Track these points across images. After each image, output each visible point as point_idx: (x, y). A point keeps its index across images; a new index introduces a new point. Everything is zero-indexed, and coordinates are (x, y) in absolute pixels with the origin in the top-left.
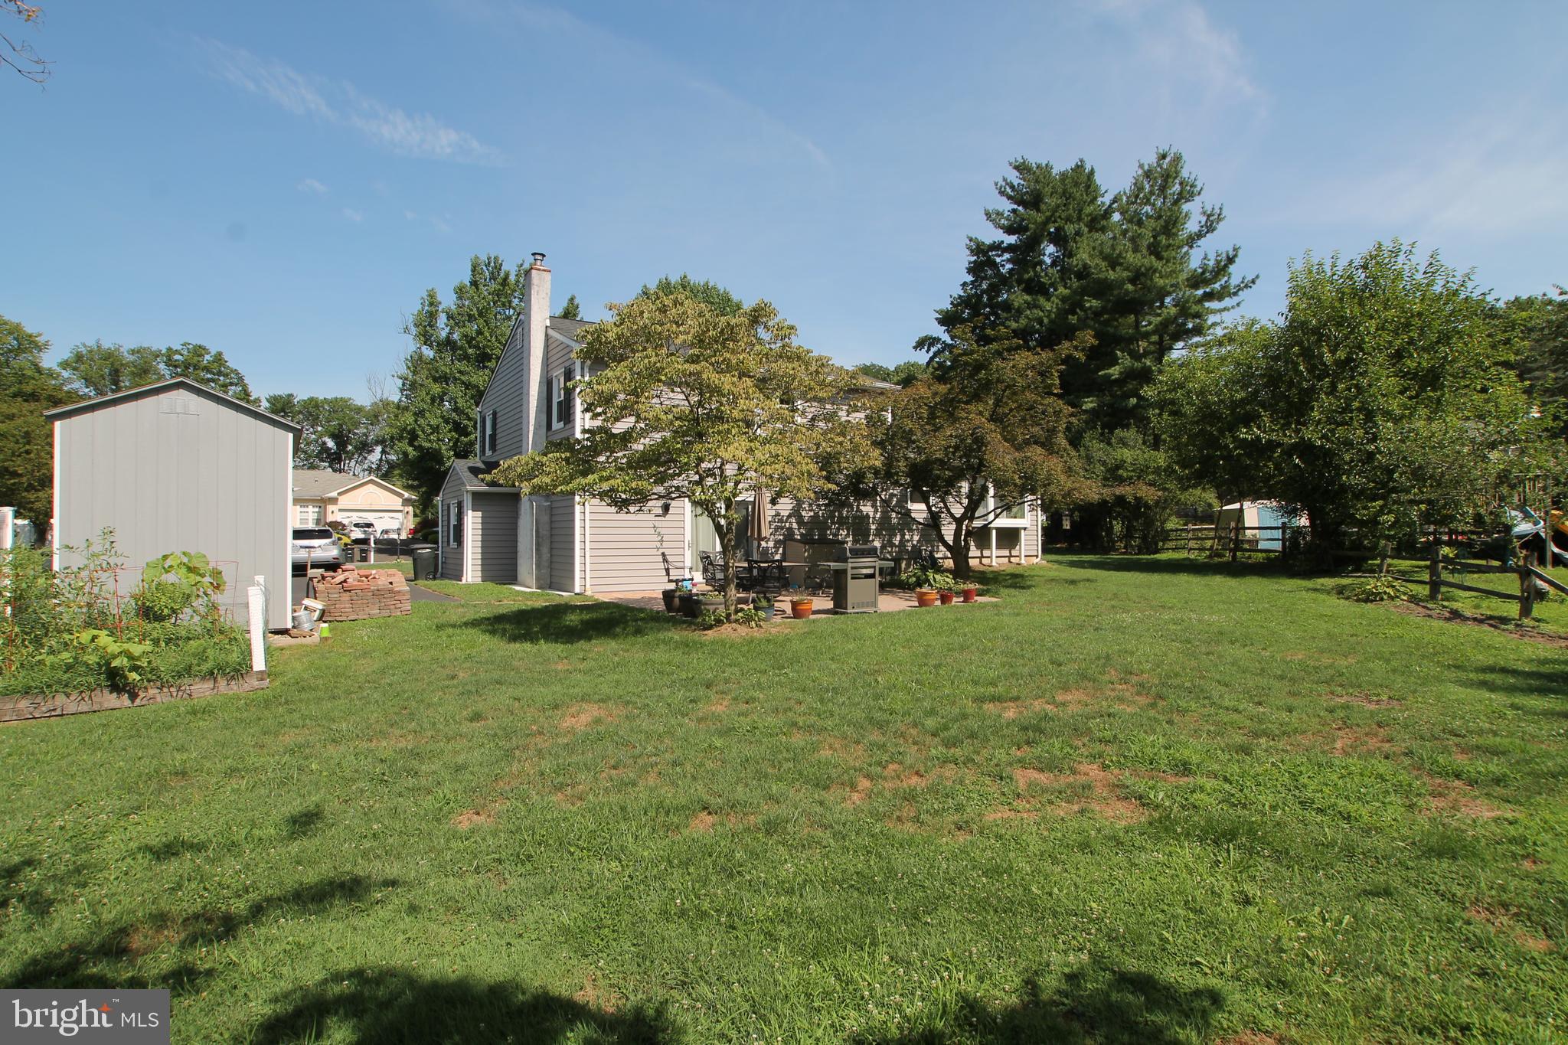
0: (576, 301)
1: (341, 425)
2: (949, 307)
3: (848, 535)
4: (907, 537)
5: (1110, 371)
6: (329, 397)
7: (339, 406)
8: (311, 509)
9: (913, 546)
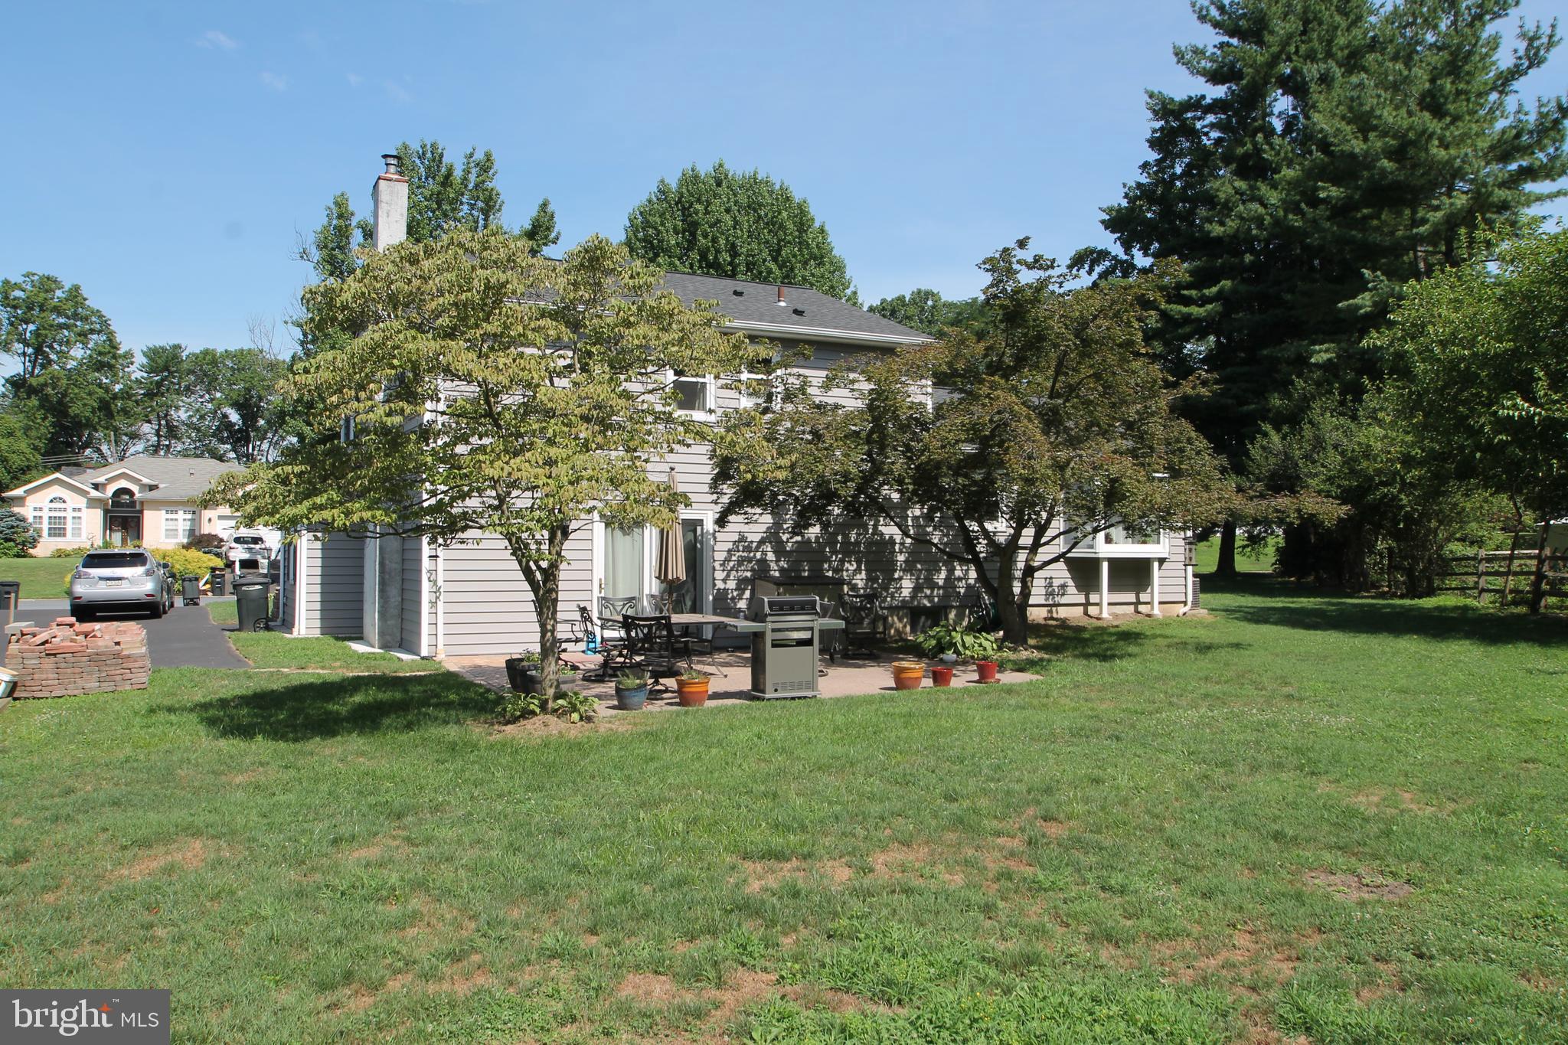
0: (550, 208)
1: (248, 390)
2: (1124, 203)
3: (858, 570)
4: (958, 573)
5: (1358, 301)
6: (232, 348)
7: (243, 361)
8: (181, 515)
9: (969, 587)
